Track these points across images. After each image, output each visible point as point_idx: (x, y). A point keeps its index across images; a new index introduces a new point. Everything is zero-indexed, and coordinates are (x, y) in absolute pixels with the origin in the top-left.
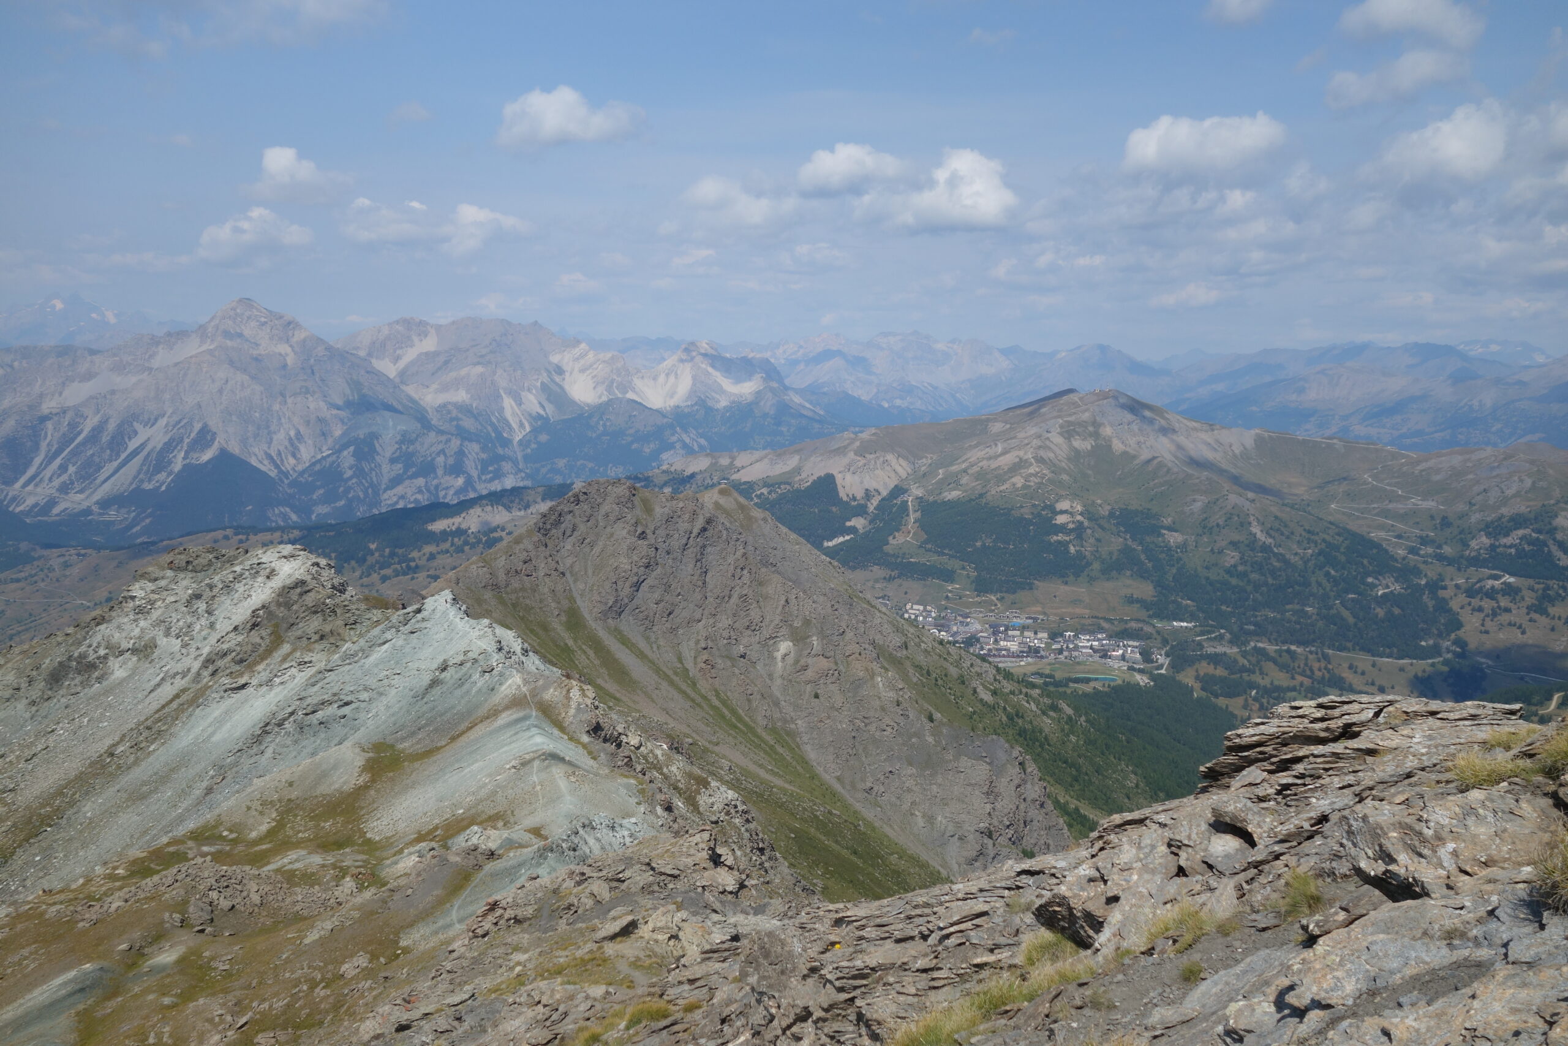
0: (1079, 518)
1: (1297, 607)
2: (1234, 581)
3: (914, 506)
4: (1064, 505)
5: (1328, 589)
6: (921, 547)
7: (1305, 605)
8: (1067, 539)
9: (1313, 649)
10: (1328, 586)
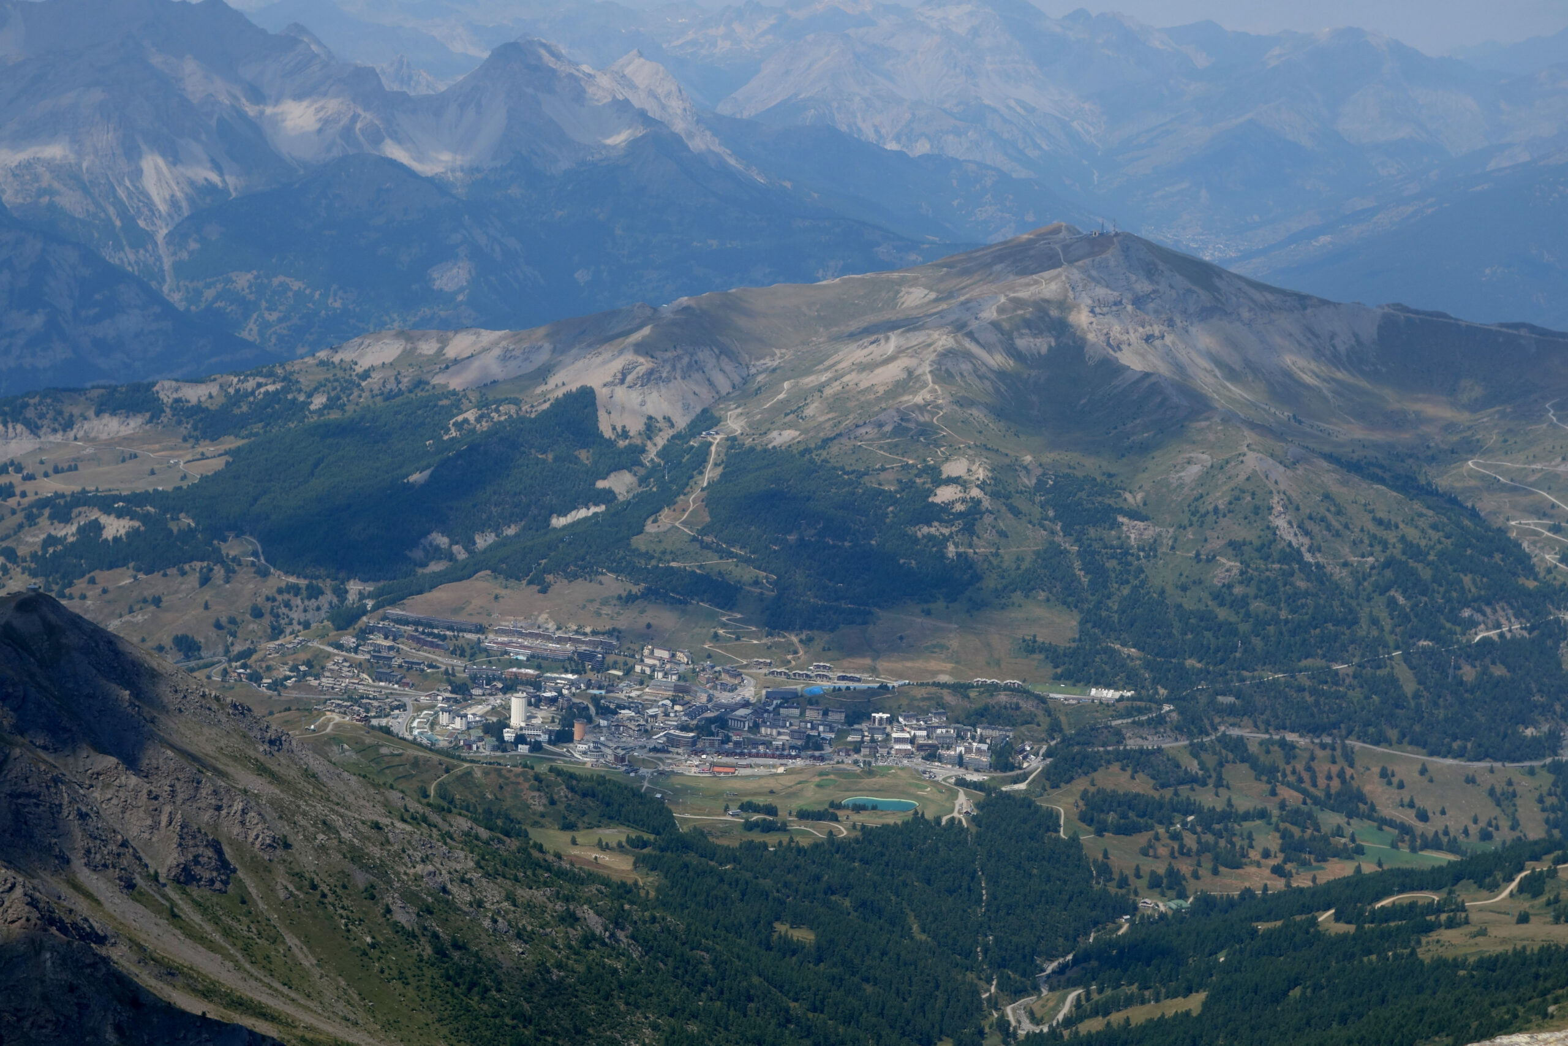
0: (975, 493)
1: (1319, 663)
2: (1223, 614)
3: (718, 454)
4: (955, 468)
5: (1387, 628)
6: (694, 539)
7: (1334, 660)
8: (946, 531)
9: (1328, 740)
10: (1387, 623)
